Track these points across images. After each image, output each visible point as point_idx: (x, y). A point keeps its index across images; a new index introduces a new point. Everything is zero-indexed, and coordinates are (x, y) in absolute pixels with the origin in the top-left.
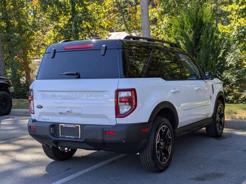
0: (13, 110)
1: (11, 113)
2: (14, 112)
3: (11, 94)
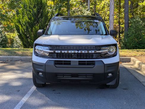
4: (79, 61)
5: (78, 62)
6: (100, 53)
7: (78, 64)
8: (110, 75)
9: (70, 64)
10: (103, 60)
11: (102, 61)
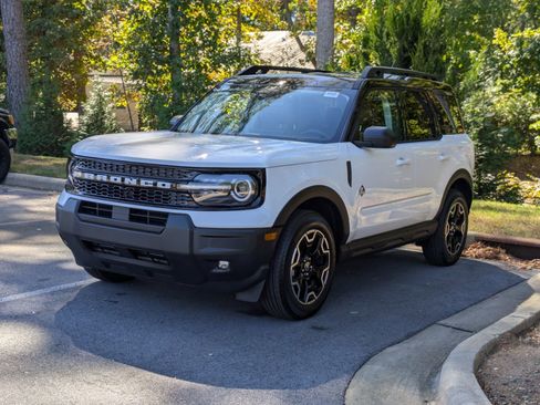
0: (10, 175)
1: (7, 181)
2: (13, 179)
3: (11, 144)
4: (132, 210)
5: (128, 212)
6: (187, 192)
7: (127, 217)
8: (224, 264)
9: (109, 215)
10: (191, 213)
11: (188, 217)
